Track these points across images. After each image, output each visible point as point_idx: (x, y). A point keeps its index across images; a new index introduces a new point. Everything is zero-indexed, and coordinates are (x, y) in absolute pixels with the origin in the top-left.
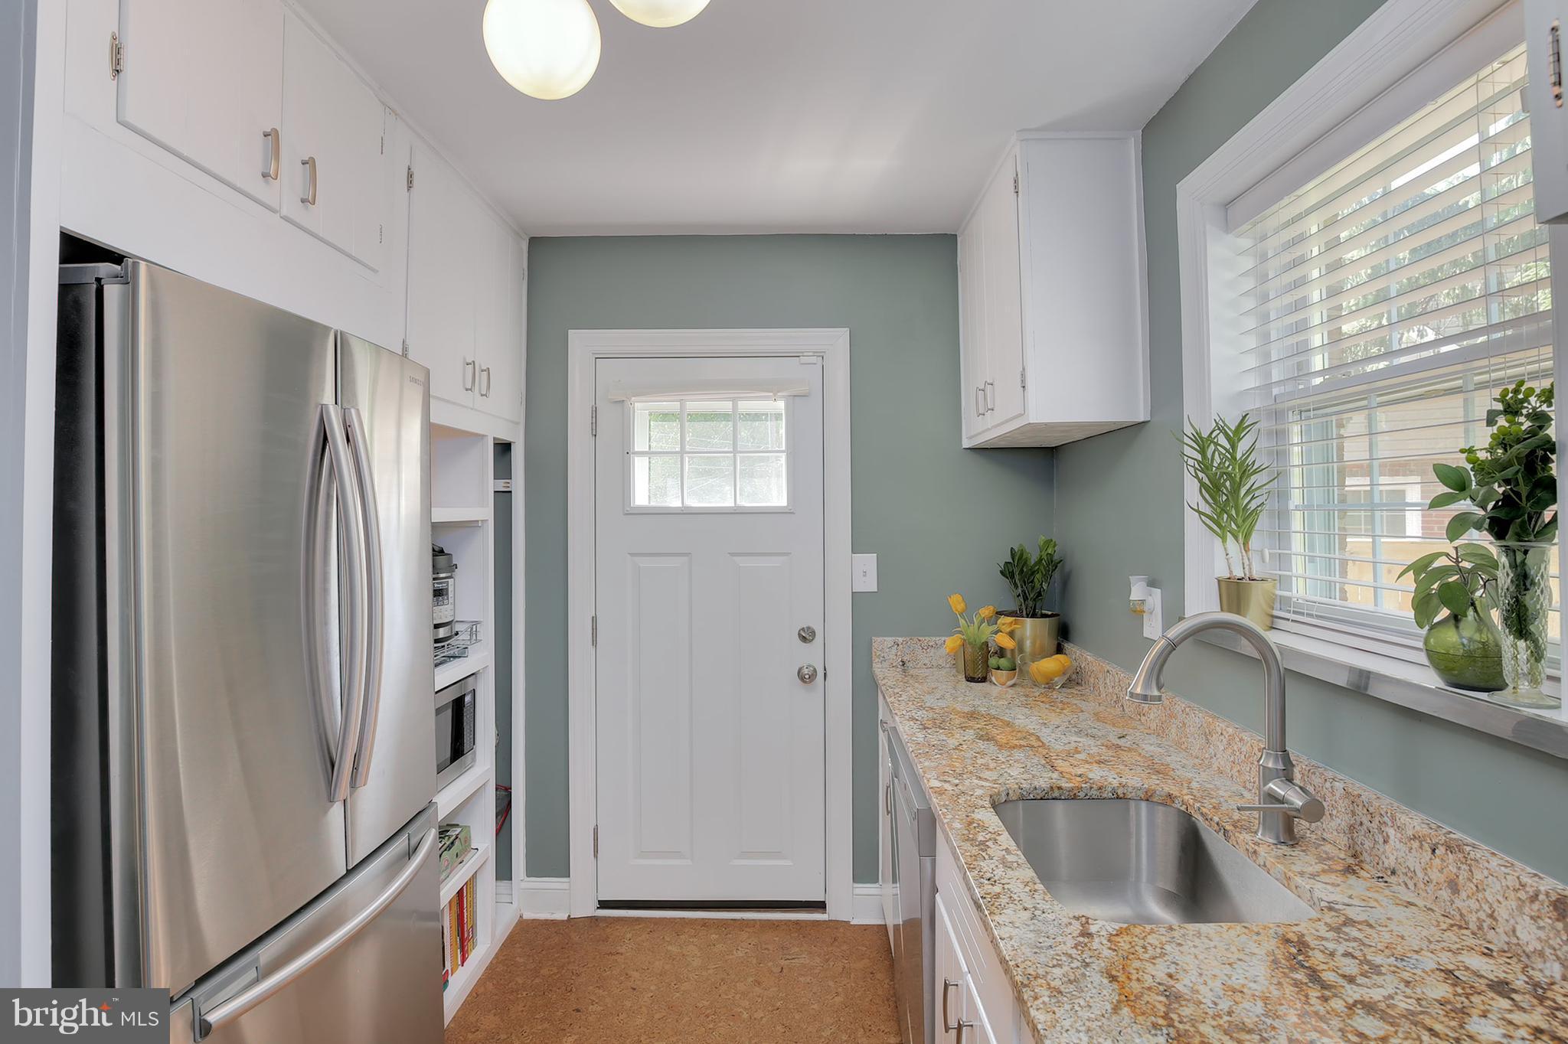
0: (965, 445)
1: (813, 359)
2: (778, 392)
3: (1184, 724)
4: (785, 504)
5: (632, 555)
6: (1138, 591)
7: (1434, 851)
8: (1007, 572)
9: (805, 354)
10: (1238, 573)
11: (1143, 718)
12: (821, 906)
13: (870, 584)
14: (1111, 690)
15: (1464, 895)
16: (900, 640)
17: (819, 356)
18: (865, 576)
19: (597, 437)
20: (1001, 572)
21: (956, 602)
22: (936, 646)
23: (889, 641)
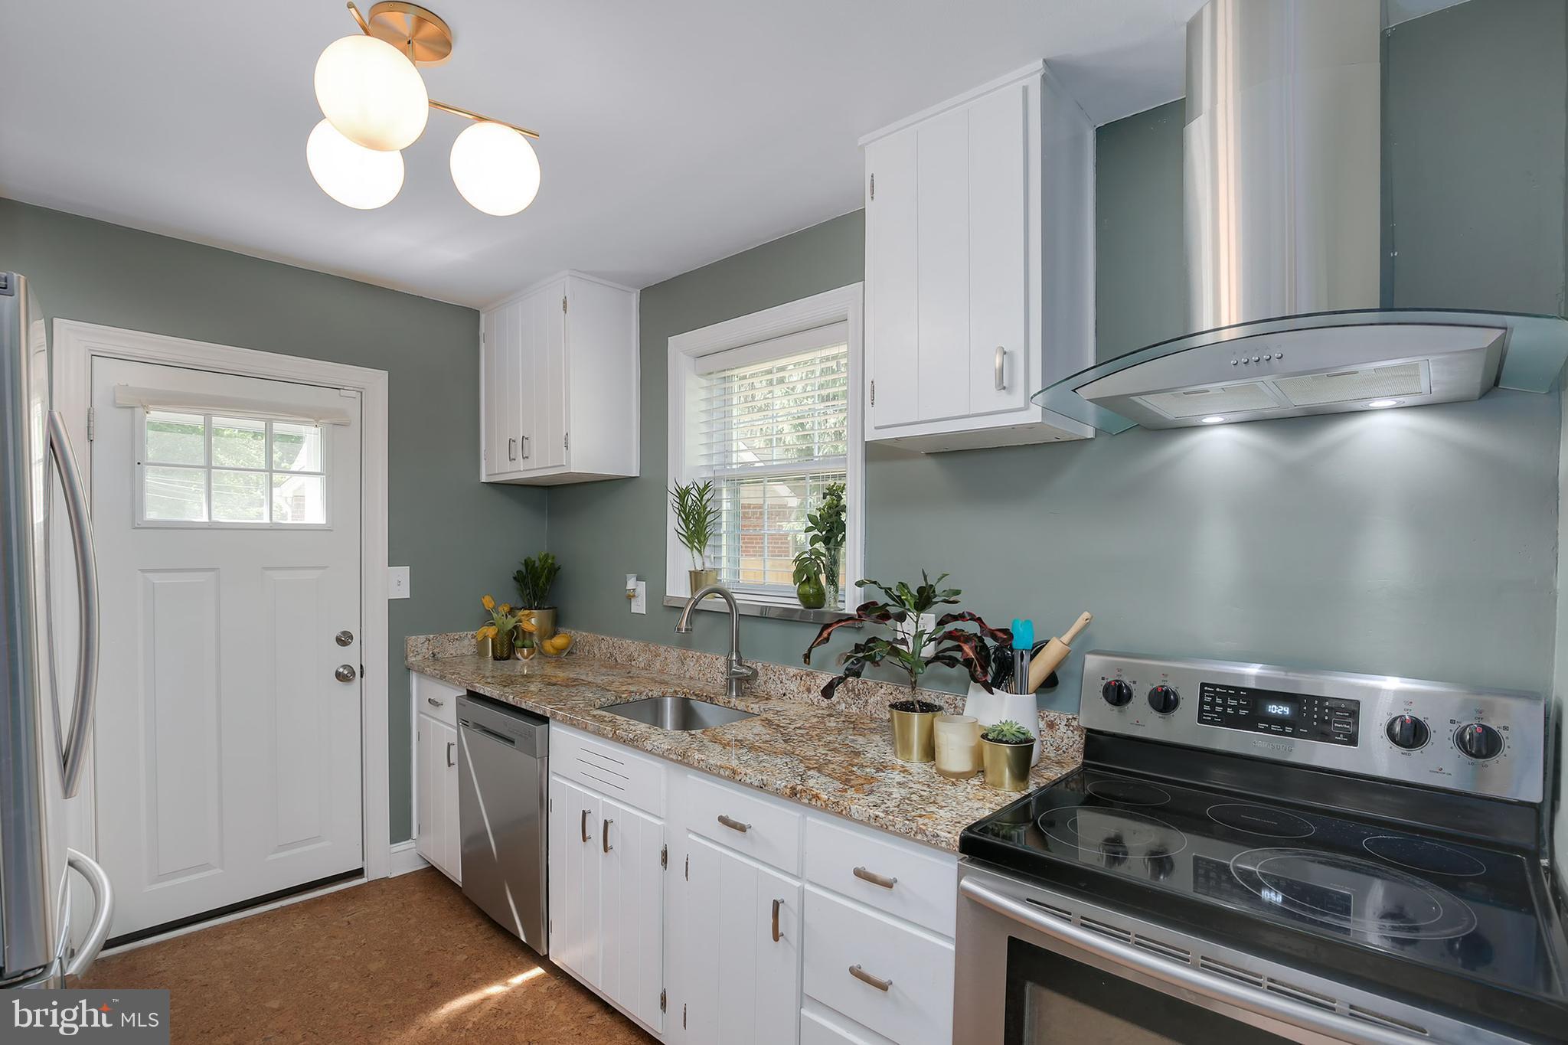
0: (484, 479)
1: (353, 394)
2: (321, 419)
3: (666, 658)
4: (324, 522)
5: (143, 571)
6: (631, 584)
7: (801, 679)
8: (519, 578)
9: (345, 388)
10: (699, 568)
11: (633, 663)
12: (359, 873)
13: (404, 593)
14: (605, 651)
15: (812, 692)
16: (432, 636)
17: (358, 391)
18: (399, 585)
19: (95, 443)
20: (515, 578)
21: (488, 602)
22: (460, 639)
23: (422, 638)
